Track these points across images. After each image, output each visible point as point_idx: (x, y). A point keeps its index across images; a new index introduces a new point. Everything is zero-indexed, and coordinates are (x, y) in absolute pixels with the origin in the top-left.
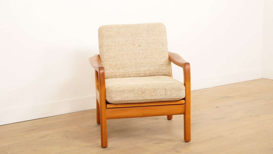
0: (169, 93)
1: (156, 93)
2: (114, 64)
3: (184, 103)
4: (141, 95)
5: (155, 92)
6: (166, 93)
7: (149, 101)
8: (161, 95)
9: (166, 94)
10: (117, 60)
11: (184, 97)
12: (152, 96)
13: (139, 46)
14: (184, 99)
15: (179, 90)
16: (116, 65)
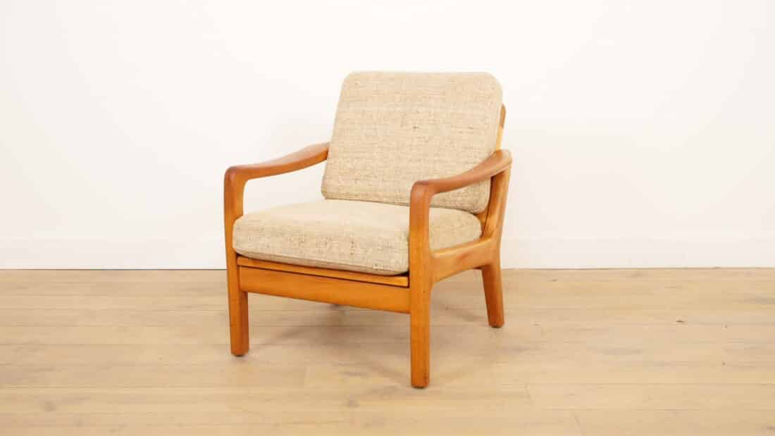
0: (360, 251)
1: (331, 247)
2: (349, 165)
3: (406, 285)
4: (297, 246)
5: (328, 245)
6: (353, 252)
7: (313, 264)
8: (341, 255)
9: (352, 254)
10: (357, 158)
11: (404, 269)
12: (321, 253)
13: (415, 128)
14: (406, 274)
15: (387, 247)
16: (353, 170)
